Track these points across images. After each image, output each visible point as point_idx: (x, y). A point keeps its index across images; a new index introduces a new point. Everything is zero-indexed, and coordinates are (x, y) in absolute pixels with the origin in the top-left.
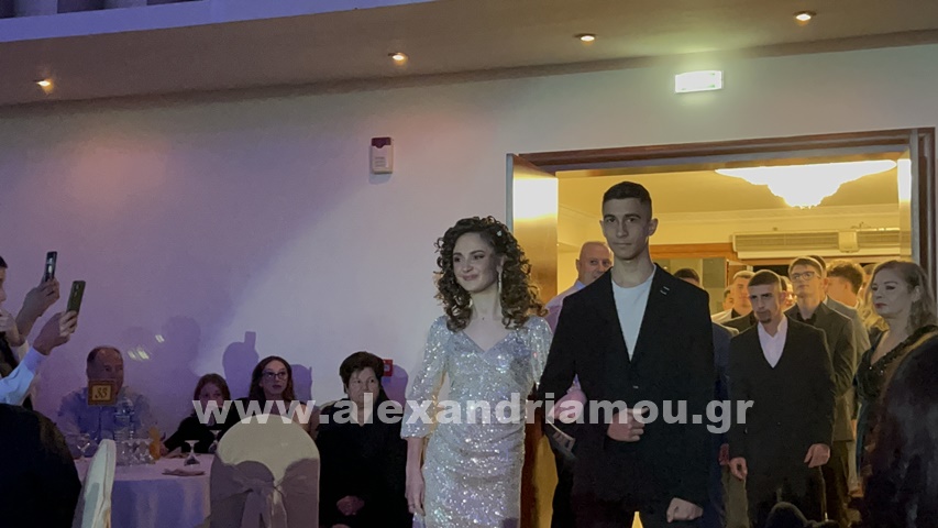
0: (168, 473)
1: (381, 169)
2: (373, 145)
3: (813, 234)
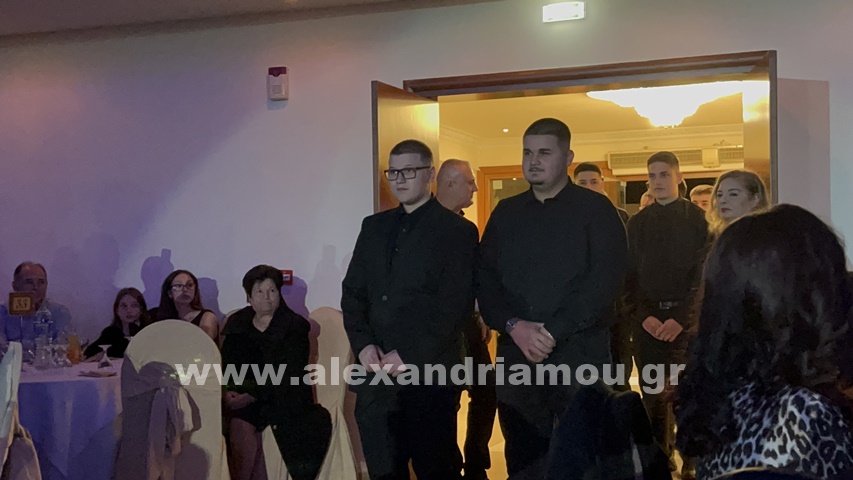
0: (83, 374)
1: (278, 96)
2: (270, 73)
3: (679, 151)
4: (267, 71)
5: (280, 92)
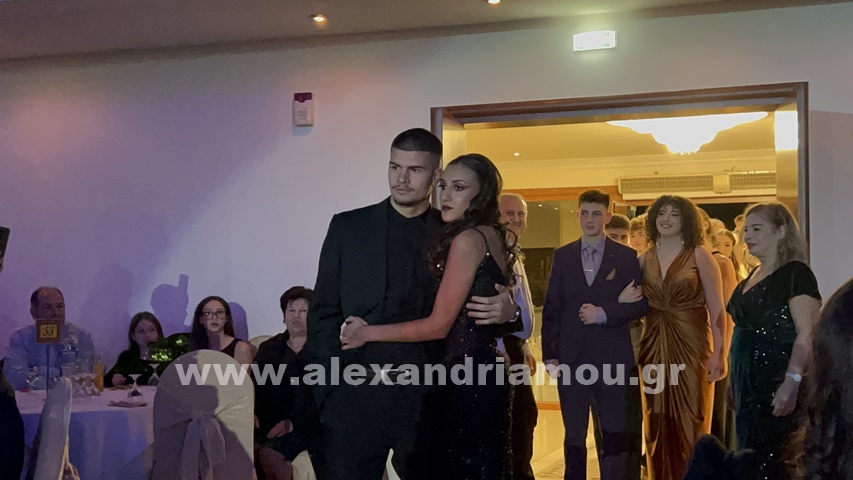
0: (113, 404)
1: (302, 122)
2: (295, 99)
3: (690, 177)
4: (293, 97)
5: (305, 119)
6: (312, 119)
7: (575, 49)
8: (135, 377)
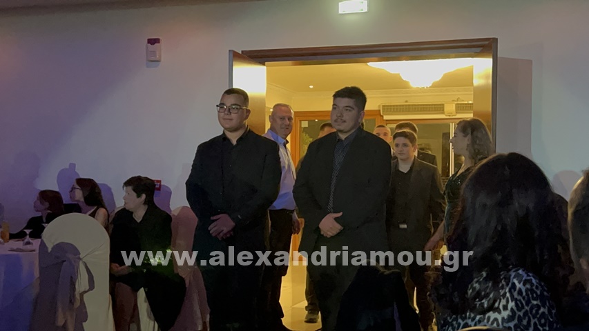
0: (12, 250)
1: (153, 59)
2: (148, 43)
3: (429, 105)
4: (146, 41)
5: (155, 56)
6: (160, 56)
7: (340, 12)
8: (28, 231)
